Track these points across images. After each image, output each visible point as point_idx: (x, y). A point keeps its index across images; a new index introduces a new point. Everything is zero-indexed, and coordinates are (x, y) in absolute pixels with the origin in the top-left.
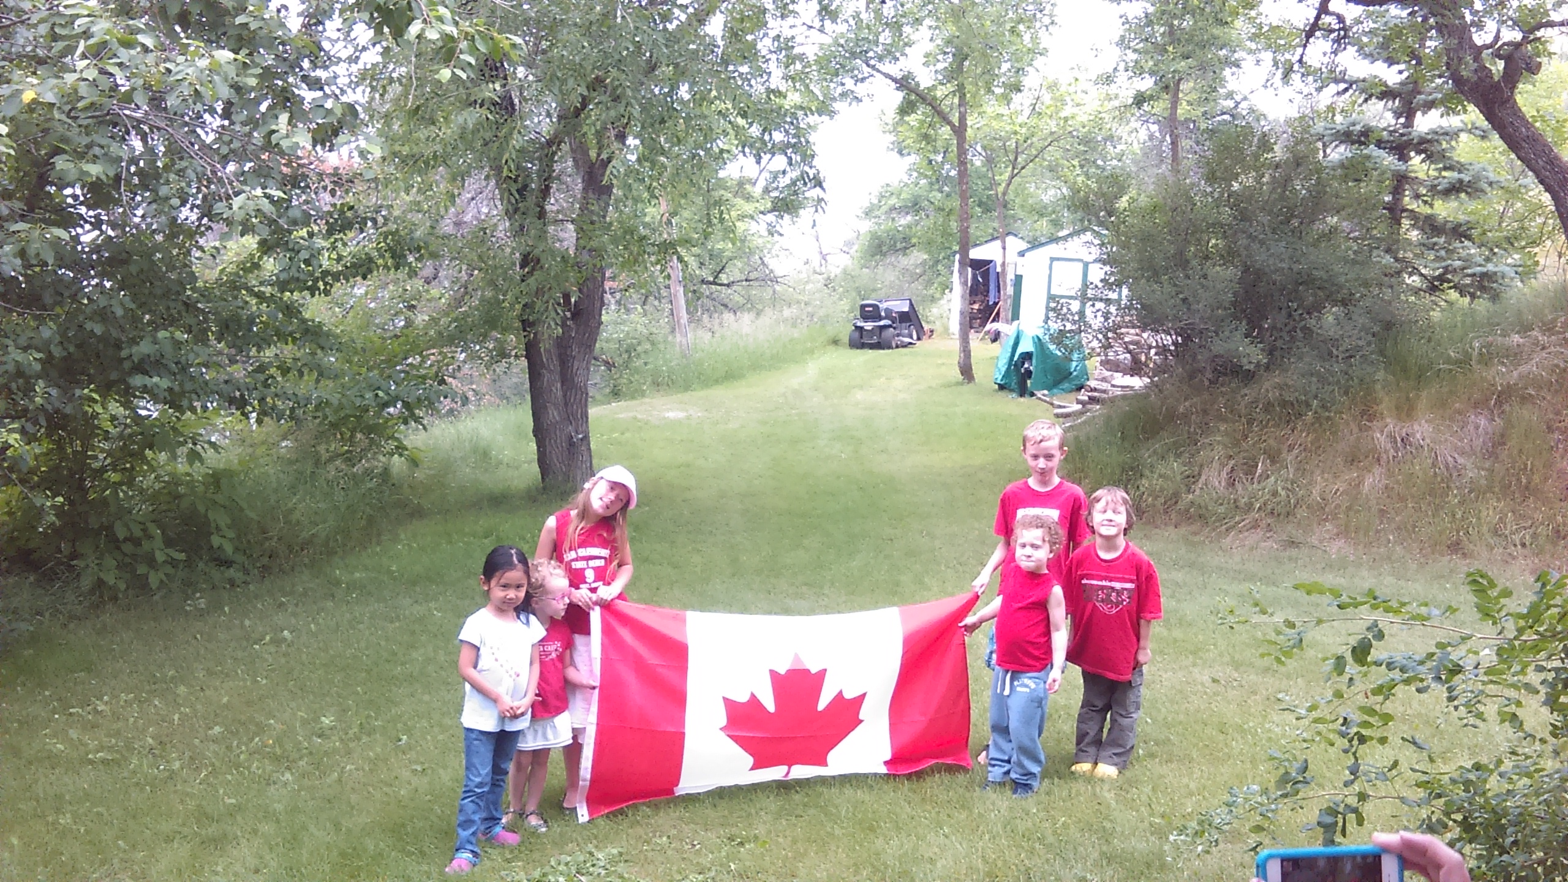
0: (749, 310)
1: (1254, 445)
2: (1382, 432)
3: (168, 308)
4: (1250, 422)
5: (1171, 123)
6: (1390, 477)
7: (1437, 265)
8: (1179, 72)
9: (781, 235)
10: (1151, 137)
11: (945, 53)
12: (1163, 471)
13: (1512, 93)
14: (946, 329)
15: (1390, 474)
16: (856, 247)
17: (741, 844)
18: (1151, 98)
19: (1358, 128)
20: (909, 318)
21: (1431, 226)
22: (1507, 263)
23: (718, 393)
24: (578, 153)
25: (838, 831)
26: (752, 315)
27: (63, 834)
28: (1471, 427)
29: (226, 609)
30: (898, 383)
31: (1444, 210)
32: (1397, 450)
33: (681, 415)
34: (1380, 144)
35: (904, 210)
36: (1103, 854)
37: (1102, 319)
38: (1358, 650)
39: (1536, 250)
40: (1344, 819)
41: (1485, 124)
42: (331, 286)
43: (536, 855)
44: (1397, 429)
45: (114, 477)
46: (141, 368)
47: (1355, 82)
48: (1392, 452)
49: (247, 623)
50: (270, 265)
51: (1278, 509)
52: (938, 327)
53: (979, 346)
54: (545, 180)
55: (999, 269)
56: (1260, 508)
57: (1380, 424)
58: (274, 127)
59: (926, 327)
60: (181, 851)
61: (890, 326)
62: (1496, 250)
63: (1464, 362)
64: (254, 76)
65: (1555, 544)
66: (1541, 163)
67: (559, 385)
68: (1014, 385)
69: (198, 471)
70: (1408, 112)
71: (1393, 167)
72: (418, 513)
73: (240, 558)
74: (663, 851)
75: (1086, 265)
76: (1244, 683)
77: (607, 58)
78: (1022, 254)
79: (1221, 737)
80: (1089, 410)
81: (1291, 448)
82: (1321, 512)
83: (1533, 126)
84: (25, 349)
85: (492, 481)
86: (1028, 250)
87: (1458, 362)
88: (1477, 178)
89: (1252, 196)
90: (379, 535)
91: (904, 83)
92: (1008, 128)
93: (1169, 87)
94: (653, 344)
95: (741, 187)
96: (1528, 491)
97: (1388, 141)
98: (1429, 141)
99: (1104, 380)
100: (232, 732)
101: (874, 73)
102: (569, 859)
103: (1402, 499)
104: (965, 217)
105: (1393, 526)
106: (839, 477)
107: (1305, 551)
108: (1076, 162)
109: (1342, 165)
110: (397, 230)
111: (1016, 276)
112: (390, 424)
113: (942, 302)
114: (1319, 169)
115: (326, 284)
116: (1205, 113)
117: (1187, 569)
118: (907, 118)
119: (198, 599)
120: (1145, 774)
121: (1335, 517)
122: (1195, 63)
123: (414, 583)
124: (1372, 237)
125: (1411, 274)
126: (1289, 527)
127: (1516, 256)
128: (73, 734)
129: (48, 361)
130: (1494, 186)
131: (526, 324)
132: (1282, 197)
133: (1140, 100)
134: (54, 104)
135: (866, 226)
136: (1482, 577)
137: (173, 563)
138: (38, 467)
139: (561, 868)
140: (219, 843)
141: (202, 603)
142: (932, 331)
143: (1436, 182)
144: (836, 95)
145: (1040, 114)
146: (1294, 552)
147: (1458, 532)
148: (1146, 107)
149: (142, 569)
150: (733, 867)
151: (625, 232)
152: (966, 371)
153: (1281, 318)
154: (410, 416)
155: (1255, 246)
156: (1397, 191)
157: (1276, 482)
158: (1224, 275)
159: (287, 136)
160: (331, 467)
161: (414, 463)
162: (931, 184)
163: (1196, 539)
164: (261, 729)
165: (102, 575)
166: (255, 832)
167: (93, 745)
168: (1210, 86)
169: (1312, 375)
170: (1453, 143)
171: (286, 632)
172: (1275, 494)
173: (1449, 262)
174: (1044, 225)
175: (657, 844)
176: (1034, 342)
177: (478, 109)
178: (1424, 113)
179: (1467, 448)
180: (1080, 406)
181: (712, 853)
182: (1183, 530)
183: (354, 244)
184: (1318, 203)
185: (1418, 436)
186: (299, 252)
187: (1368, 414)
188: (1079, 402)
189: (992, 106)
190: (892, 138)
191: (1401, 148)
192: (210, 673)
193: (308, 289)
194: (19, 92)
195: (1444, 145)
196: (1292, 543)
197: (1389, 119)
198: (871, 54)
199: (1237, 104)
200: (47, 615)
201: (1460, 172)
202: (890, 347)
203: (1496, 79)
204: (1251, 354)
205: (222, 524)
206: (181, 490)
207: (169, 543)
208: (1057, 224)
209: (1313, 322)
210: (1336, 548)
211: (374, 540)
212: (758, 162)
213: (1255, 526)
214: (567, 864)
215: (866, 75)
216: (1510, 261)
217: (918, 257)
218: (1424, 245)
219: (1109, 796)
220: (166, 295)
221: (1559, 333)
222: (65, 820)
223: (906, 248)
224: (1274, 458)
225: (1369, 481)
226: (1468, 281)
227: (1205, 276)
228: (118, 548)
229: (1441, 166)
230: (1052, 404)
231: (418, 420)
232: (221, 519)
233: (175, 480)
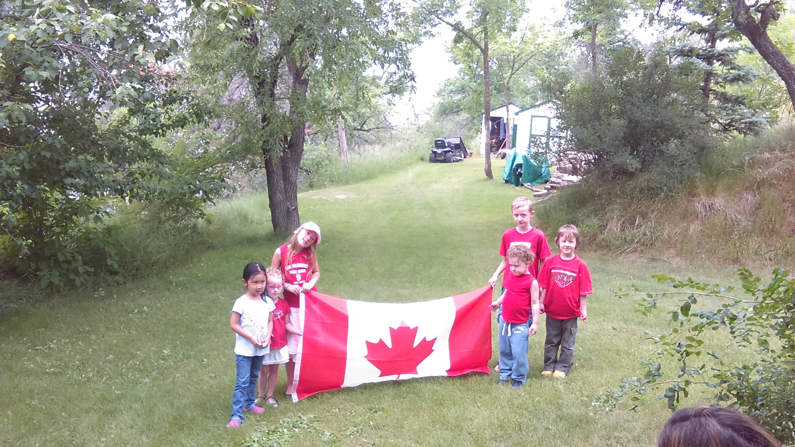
0: (379, 144)
1: (634, 209)
2: (699, 203)
3: (83, 144)
4: (632, 198)
5: (592, 46)
6: (703, 225)
7: (727, 118)
8: (596, 20)
9: (395, 105)
10: (582, 53)
11: (477, 11)
12: (588, 223)
13: (765, 30)
14: (479, 153)
15: (703, 224)
16: (433, 111)
17: (376, 412)
18: (582, 33)
19: (687, 48)
20: (460, 147)
21: (724, 98)
22: (763, 117)
23: (363, 185)
24: (292, 63)
25: (424, 405)
26: (380, 146)
27: (34, 409)
28: (744, 200)
29: (115, 296)
30: (454, 180)
31: (731, 90)
32: (706, 212)
33: (345, 197)
34: (698, 56)
35: (457, 92)
36: (558, 416)
37: (557, 147)
38: (684, 308)
39: (778, 110)
40: (678, 394)
41: (750, 45)
42: (166, 132)
43: (272, 418)
44: (707, 201)
45: (58, 230)
46: (70, 174)
47: (686, 25)
48: (704, 213)
49: (126, 303)
50: (135, 122)
51: (647, 242)
52: (474, 151)
53: (495, 161)
54: (274, 77)
55: (505, 122)
56: (637, 242)
57: (698, 199)
58: (136, 53)
59: (468, 151)
60: (93, 418)
61: (450, 151)
62: (757, 110)
63: (741, 167)
64: (126, 26)
65: (786, 259)
66: (780, 66)
67: (282, 182)
68: (513, 180)
69: (100, 227)
70: (712, 40)
71: (705, 68)
72: (211, 247)
73: (121, 270)
74: (336, 415)
75: (549, 119)
76: (629, 330)
77: (304, 15)
78: (517, 114)
79: (618, 357)
80: (551, 193)
81: (653, 211)
82: (668, 243)
83: (776, 47)
84: (11, 165)
85: (249, 231)
86: (520, 112)
87: (738, 167)
88: (747, 74)
89: (633, 83)
90: (192, 258)
91: (456, 27)
92: (509, 49)
93: (591, 28)
94: (330, 161)
95: (374, 81)
96: (773, 232)
97: (702, 55)
98: (723, 55)
99: (558, 177)
100: (118, 358)
101: (441, 22)
102: (289, 420)
103: (710, 237)
104: (488, 95)
105: (705, 250)
106: (424, 228)
107: (660, 263)
108: (544, 67)
109: (679, 67)
110: (199, 104)
111: (514, 125)
112: (197, 202)
113: (476, 139)
114: (667, 69)
115: (163, 131)
116: (609, 42)
117: (600, 273)
118: (458, 45)
119: (101, 291)
120: (578, 376)
121: (675, 246)
122: (604, 15)
123: (210, 283)
124: (694, 104)
125: (714, 123)
126: (652, 251)
127: (768, 113)
128: (38, 359)
129: (23, 171)
130: (756, 77)
131: (265, 151)
132: (649, 84)
133: (576, 34)
134: (25, 41)
135: (438, 100)
136: (746, 271)
137: (87, 273)
138: (19, 225)
139: (285, 424)
140: (112, 413)
141: (103, 293)
142: (471, 154)
143: (727, 76)
144: (422, 33)
145: (525, 42)
146: (654, 264)
147: (737, 253)
148: (580, 38)
149: (72, 276)
150: (371, 423)
151: (315, 104)
152: (489, 173)
153: (649, 145)
154: (206, 198)
155: (635, 109)
156: (707, 80)
157: (645, 228)
158: (619, 123)
159: (143, 57)
160: (167, 224)
161: (209, 222)
162: (471, 79)
163: (605, 257)
164: (133, 356)
165: (52, 280)
166: (131, 408)
167: (48, 365)
168: (612, 28)
169: (664, 174)
170: (736, 56)
171: (145, 307)
172: (645, 234)
173: (733, 116)
174: (528, 100)
175: (333, 412)
176: (523, 159)
177: (239, 41)
178: (721, 40)
179: (742, 211)
180: (546, 191)
181: (361, 416)
182: (598, 253)
183: (177, 110)
184: (667, 86)
185: (717, 204)
186: (149, 115)
187: (692, 194)
188: (546, 189)
189: (501, 39)
190: (450, 55)
191: (709, 58)
192: (108, 329)
193: (154, 133)
194: (7, 35)
195: (731, 57)
196: (654, 260)
197: (703, 44)
198: (439, 12)
199: (626, 37)
200: (24, 300)
201: (739, 70)
202: (450, 162)
203: (757, 22)
204: (633, 164)
205: (112, 254)
206: (91, 236)
207: (85, 263)
208: (535, 99)
209: (664, 147)
210: (676, 262)
211: (189, 261)
212: (383, 68)
213: (635, 251)
214: (288, 423)
215: (437, 23)
216: (764, 115)
217: (464, 115)
218: (721, 108)
219: (561, 387)
220: (82, 137)
221: (789, 152)
222: (35, 402)
223: (458, 111)
224: (644, 216)
225: (692, 227)
226: (743, 126)
227: (609, 124)
228: (60, 265)
229: (729, 67)
230: (532, 190)
231: (211, 200)
232: (111, 251)
233: (88, 231)
